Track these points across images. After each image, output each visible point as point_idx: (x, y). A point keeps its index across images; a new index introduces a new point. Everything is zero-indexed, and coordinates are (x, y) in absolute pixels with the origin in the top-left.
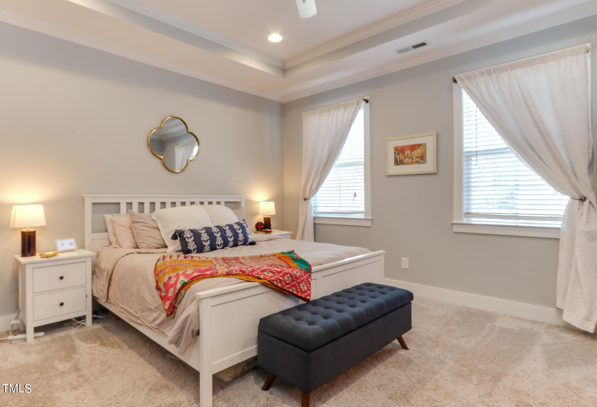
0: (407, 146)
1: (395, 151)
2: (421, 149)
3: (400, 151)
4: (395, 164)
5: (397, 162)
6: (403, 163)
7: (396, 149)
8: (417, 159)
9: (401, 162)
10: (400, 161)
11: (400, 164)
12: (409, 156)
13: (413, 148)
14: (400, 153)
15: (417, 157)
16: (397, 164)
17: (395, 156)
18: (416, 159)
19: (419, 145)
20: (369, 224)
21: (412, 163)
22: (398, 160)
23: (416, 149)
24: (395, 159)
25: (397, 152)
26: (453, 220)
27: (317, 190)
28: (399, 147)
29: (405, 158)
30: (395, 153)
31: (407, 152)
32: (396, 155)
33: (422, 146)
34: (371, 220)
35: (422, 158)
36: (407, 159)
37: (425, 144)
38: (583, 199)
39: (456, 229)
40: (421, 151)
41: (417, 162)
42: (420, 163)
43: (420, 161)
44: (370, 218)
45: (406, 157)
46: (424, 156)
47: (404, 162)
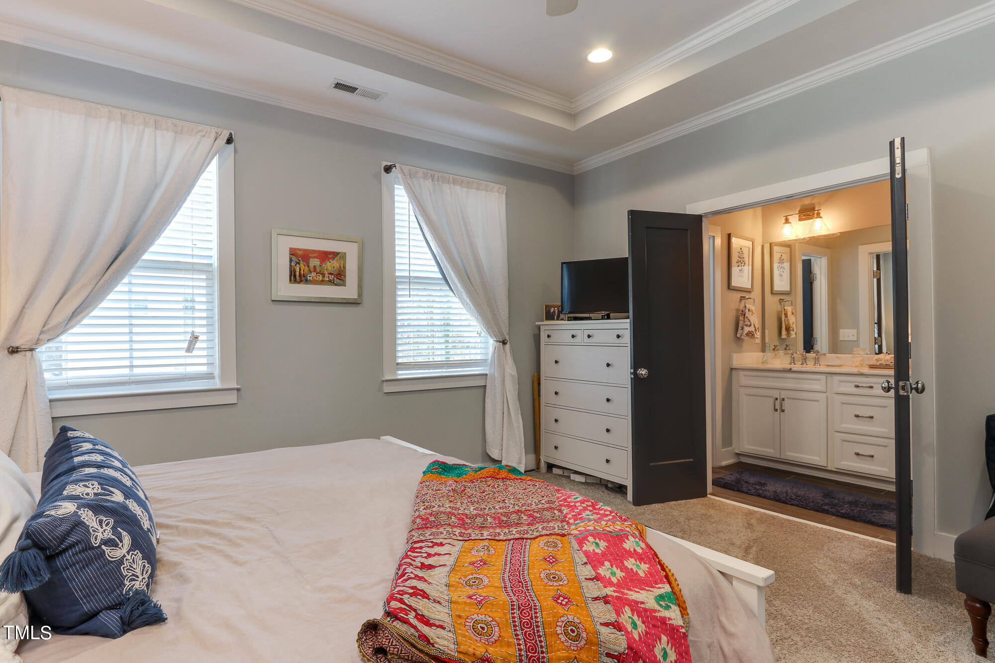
0: (313, 251)
1: (291, 256)
2: (337, 260)
3: (298, 257)
4: (290, 280)
5: (295, 276)
6: (307, 281)
7: (293, 253)
8: (332, 277)
9: (303, 279)
10: (300, 276)
11: (301, 281)
12: (318, 270)
13: (325, 256)
14: (301, 262)
15: (331, 274)
16: (295, 281)
17: (291, 266)
18: (329, 277)
19: (335, 254)
20: (232, 398)
21: (322, 282)
22: (297, 273)
23: (329, 259)
24: (291, 272)
25: (294, 259)
26: (383, 375)
27: (70, 325)
28: (299, 250)
29: (311, 272)
30: (291, 261)
31: (314, 262)
32: (293, 264)
33: (339, 256)
34: (238, 390)
35: (339, 277)
36: (313, 274)
37: (345, 253)
38: (504, 343)
39: (387, 388)
40: (338, 265)
41: (331, 282)
42: (336, 285)
43: (336, 281)
44: (234, 385)
45: (312, 270)
46: (342, 273)
47: (308, 278)
